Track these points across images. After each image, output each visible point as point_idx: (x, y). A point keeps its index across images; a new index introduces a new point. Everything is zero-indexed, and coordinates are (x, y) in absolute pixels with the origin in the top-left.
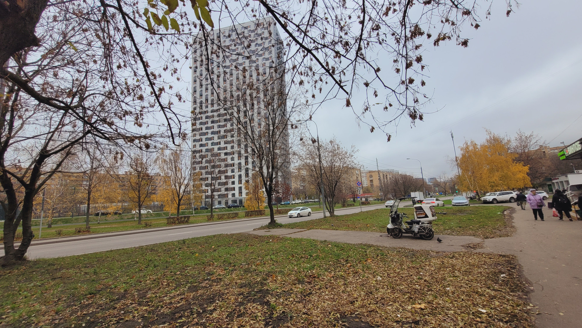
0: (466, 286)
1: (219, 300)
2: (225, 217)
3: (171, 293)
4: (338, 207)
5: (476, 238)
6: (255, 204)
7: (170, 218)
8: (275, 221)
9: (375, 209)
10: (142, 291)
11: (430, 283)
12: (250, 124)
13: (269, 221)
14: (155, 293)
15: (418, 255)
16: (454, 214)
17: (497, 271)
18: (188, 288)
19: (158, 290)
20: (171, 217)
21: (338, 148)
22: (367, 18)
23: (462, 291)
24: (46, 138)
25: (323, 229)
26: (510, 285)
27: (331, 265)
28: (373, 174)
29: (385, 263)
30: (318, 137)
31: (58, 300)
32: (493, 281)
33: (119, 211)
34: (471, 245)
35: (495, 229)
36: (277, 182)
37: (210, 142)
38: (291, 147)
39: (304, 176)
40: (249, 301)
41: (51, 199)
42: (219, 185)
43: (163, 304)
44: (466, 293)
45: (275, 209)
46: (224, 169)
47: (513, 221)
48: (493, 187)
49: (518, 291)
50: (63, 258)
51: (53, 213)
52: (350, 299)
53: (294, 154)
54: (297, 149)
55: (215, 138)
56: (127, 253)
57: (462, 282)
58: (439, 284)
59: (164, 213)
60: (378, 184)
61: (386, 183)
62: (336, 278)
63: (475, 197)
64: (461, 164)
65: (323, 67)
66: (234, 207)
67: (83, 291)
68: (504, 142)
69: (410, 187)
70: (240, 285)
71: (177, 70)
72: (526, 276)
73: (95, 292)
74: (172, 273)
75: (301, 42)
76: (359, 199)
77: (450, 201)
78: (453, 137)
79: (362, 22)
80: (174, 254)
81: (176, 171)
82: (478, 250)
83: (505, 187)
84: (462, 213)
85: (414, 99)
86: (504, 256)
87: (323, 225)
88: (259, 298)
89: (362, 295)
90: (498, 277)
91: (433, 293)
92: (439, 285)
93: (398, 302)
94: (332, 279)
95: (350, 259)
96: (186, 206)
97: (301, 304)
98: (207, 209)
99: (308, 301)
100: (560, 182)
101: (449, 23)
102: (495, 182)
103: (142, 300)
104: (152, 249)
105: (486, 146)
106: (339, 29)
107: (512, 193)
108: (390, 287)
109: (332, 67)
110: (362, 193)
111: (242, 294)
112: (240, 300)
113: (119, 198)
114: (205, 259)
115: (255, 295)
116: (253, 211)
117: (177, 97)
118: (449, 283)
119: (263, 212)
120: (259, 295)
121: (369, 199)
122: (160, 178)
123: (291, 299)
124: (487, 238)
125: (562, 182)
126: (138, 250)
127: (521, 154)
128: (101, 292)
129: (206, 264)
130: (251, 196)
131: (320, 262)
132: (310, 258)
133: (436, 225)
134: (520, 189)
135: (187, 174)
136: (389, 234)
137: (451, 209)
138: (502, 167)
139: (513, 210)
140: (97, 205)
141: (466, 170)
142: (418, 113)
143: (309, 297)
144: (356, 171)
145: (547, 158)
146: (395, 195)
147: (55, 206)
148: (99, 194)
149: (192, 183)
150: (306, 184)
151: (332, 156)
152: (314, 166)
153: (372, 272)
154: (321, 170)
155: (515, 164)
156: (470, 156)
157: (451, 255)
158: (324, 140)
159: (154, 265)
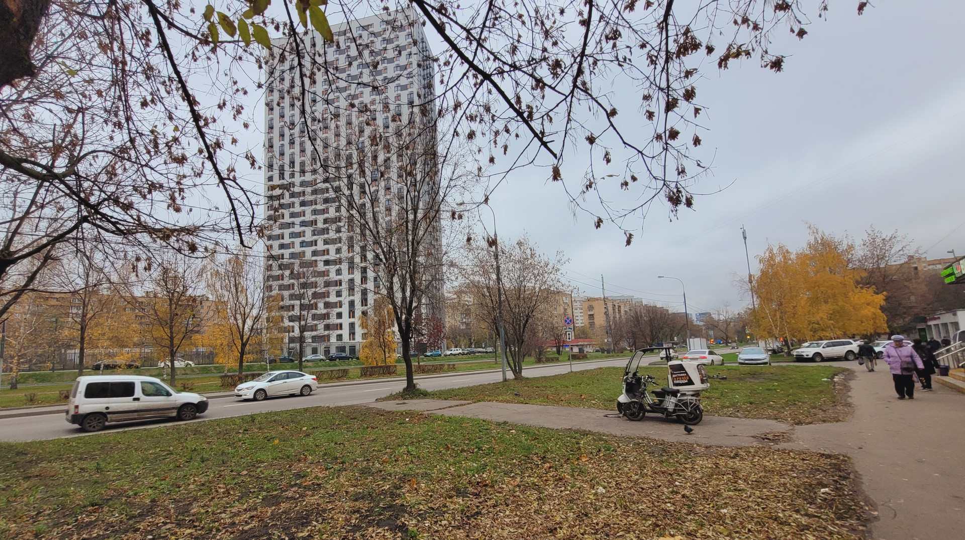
0: (757, 507)
1: (317, 521)
2: (325, 376)
3: (233, 507)
4: (529, 363)
5: (779, 424)
6: (378, 353)
7: (226, 376)
8: (414, 386)
9: (595, 367)
10: (181, 502)
11: (692, 501)
12: (373, 209)
13: (404, 385)
14: (205, 505)
15: (673, 450)
16: (740, 379)
17: (814, 482)
18: (263, 499)
19: (210, 501)
20: (229, 374)
21: (532, 255)
22: (596, 15)
23: (749, 515)
24: (8, 229)
25: (501, 401)
26: (837, 507)
27: (514, 465)
28: (594, 304)
29: (612, 464)
30: (495, 234)
31: (37, 514)
32: (806, 500)
33: (135, 361)
34: (770, 436)
35: (815, 408)
36: (419, 316)
37: (297, 241)
38: (446, 253)
39: (468, 306)
40: (370, 524)
41: (16, 338)
42: (313, 319)
43: (220, 525)
44: (755, 520)
45: (414, 363)
46: (324, 290)
47: (849, 394)
48: (815, 332)
49: (850, 517)
50: (41, 443)
51: (19, 364)
52: (549, 525)
53: (452, 264)
54: (457, 255)
55: (306, 234)
56: (152, 437)
57: (750, 499)
58: (709, 502)
59: (215, 368)
60: (603, 322)
61: (618, 321)
62: (523, 487)
63: (782, 349)
64: (758, 288)
65: (511, 106)
66: (341, 358)
67: (80, 500)
68: (841, 249)
69: (662, 329)
70: (354, 496)
71: (242, 108)
72: (867, 493)
73: (100, 502)
74: (234, 473)
75: (471, 59)
76: (567, 349)
77: (735, 356)
78: (745, 238)
79: (586, 23)
80: (236, 439)
81: (237, 292)
82: (782, 445)
83: (839, 333)
84: (756, 379)
85: (678, 169)
86: (829, 456)
87: (501, 394)
88: (388, 519)
89: (570, 519)
90: (815, 493)
91: (697, 518)
92: (709, 504)
93: (634, 532)
94: (517, 489)
95: (549, 455)
96: (255, 356)
97: (462, 531)
98: (292, 361)
99: (474, 527)
100: (942, 324)
101: (749, 26)
102: (820, 322)
103: (182, 517)
104: (196, 430)
105: (807, 255)
106: (542, 35)
107: (851, 344)
108: (621, 506)
109: (528, 107)
110: (573, 338)
111: (358, 511)
112: (354, 521)
113: (136, 339)
114: (290, 449)
115: (381, 514)
116: (376, 367)
117: (248, 159)
118: (725, 501)
119: (392, 369)
120: (388, 514)
121: (586, 350)
122: (208, 304)
123: (444, 522)
124: (799, 423)
125: (945, 325)
126: (171, 431)
127: (872, 272)
128: (111, 503)
129: (293, 458)
130: (370, 339)
131: (496, 459)
132: (477, 452)
133: (708, 398)
134: (867, 335)
135: (256, 297)
136: (621, 413)
137: (736, 370)
138: (834, 295)
139: (850, 374)
140: (96, 351)
141: (768, 299)
142: (683, 194)
143: (475, 519)
144: (564, 298)
145: (920, 280)
146: (635, 344)
147: (23, 351)
148: (99, 332)
149: (265, 315)
150: (472, 320)
151: (520, 269)
152: (488, 288)
153: (588, 478)
154: (500, 295)
155: (859, 289)
156: (776, 273)
157: (732, 452)
158: (506, 240)
159: (202, 458)
